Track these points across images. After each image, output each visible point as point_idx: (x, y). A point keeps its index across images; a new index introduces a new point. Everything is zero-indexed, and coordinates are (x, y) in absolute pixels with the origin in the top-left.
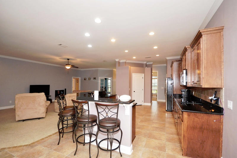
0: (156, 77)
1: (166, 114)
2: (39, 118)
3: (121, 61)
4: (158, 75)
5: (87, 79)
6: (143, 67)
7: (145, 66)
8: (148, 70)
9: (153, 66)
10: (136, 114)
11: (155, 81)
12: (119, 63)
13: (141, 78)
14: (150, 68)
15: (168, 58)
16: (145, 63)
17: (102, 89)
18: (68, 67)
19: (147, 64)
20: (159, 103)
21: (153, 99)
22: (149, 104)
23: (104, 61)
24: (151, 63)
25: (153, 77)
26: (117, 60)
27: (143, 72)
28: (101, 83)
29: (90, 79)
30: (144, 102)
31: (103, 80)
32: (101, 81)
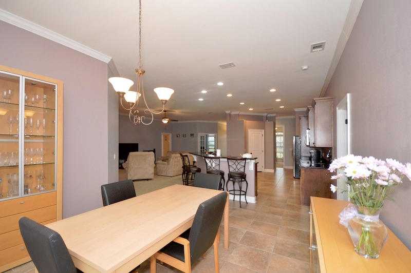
0: (282, 134)
1: (294, 182)
2: (147, 180)
3: (233, 113)
4: (284, 131)
5: (181, 136)
6: (263, 121)
7: (265, 119)
8: (269, 124)
9: (277, 118)
10: (258, 180)
11: (280, 140)
12: (230, 115)
13: (260, 136)
14: (272, 123)
15: (296, 110)
16: (265, 114)
17: (202, 150)
18: (165, 121)
19: (269, 115)
20: (285, 170)
21: (277, 165)
22: (272, 171)
23: (210, 113)
24: (274, 115)
25: (276, 134)
26: (228, 112)
27: (263, 127)
28: (201, 142)
29: (184, 136)
30: (265, 168)
31: (204, 137)
32: (201, 139)
